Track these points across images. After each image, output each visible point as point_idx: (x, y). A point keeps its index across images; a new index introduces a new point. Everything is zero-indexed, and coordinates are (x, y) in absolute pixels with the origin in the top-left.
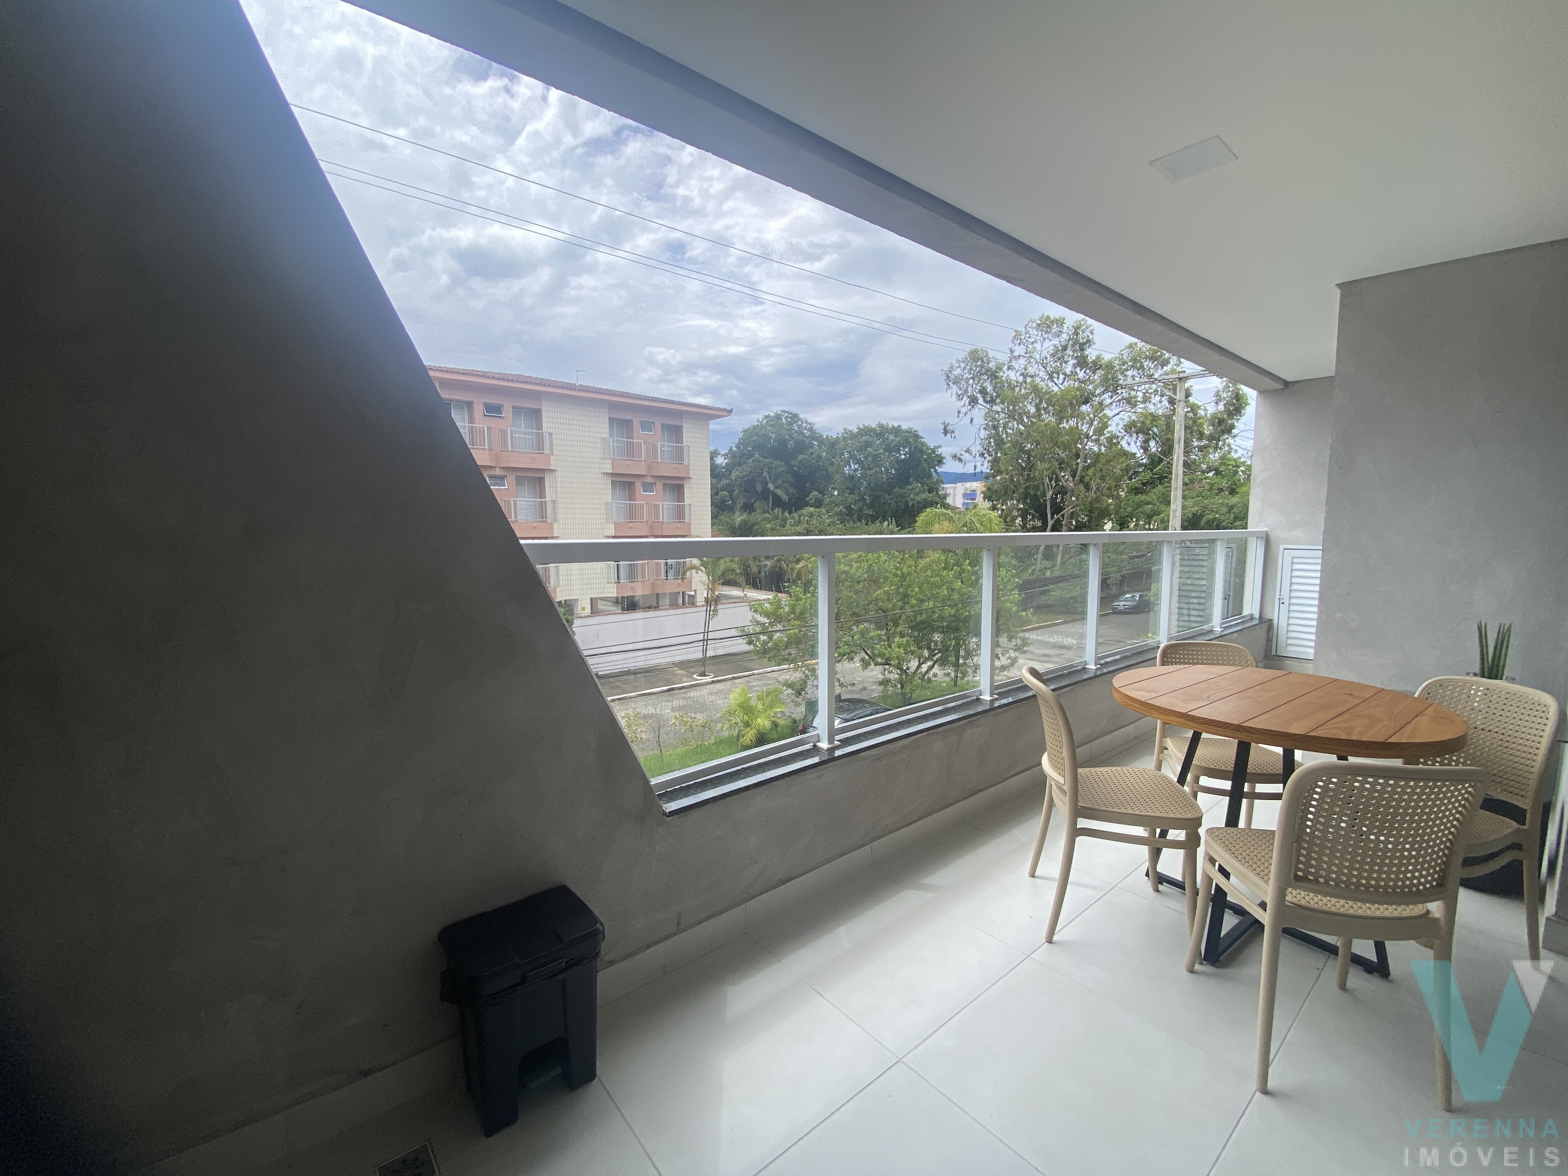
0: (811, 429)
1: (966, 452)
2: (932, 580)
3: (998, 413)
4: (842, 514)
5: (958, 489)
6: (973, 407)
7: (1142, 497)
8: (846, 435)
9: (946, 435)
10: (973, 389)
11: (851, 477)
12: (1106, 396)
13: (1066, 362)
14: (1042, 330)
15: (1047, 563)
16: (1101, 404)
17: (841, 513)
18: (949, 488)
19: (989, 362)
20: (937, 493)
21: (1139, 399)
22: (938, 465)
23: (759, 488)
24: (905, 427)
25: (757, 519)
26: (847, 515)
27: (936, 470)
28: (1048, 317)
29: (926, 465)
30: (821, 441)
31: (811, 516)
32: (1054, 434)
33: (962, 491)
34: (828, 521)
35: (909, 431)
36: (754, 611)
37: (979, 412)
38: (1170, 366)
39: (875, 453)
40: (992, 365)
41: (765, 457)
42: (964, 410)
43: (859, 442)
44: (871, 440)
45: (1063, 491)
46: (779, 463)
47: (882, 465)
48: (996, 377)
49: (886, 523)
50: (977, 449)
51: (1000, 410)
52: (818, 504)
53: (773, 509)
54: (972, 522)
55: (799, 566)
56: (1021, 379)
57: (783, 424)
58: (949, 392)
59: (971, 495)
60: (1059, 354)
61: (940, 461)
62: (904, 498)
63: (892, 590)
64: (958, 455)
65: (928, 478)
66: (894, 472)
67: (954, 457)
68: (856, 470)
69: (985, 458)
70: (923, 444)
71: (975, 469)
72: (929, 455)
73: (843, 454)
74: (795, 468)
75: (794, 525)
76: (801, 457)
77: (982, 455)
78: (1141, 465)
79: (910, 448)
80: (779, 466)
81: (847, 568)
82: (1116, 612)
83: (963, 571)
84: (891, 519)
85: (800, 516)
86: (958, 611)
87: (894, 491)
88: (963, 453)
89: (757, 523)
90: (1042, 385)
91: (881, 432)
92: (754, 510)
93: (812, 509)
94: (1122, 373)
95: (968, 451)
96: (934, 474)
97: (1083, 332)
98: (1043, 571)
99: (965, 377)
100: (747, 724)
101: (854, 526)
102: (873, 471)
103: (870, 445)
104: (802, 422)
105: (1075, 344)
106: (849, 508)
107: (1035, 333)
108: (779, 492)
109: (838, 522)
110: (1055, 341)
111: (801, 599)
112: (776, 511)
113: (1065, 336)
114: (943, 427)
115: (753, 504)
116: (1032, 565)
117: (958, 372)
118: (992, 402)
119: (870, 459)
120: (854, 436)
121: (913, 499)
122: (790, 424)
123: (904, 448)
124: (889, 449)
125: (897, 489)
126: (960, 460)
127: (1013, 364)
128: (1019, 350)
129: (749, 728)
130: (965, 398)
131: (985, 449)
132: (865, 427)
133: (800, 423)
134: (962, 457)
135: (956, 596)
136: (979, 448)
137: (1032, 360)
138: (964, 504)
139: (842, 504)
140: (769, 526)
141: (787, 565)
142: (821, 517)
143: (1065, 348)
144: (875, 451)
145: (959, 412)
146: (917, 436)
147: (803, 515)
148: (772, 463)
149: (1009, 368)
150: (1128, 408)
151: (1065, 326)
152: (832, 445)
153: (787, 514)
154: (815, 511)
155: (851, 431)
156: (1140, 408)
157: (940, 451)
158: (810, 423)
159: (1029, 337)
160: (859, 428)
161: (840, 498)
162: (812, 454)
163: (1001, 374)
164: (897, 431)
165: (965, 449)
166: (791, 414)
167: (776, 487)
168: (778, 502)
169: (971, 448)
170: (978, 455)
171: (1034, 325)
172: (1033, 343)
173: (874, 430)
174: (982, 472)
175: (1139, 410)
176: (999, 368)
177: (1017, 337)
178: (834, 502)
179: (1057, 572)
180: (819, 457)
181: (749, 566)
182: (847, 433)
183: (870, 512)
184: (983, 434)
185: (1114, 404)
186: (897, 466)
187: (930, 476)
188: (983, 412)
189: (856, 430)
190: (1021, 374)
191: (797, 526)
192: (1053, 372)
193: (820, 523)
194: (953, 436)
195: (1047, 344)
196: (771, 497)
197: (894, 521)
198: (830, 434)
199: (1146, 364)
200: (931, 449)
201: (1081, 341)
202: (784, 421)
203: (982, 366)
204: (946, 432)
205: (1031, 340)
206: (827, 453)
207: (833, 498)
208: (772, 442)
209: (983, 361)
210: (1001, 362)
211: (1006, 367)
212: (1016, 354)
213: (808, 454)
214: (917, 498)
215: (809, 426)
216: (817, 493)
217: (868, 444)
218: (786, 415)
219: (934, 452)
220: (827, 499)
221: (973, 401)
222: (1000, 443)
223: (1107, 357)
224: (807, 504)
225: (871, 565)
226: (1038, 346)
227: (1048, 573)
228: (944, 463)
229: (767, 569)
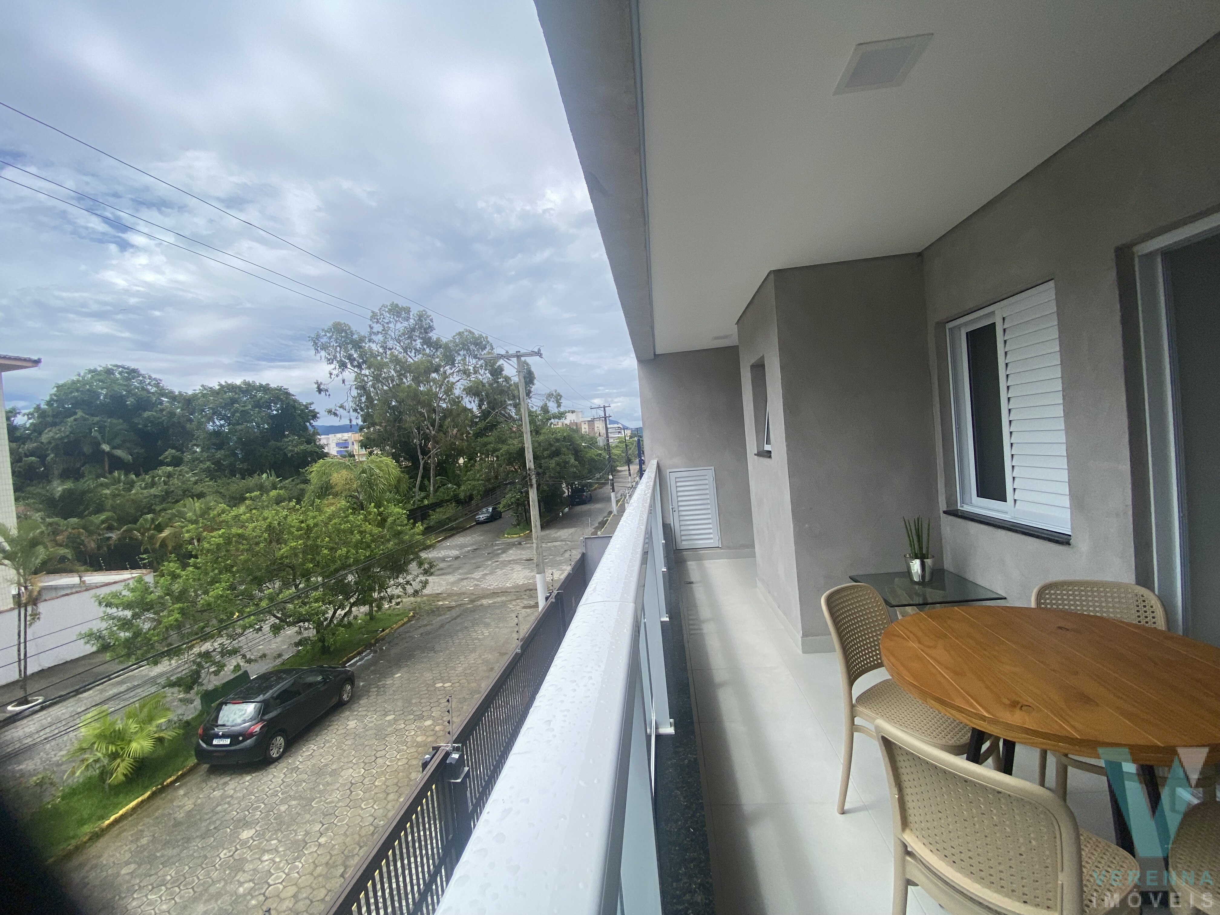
0: (157, 385)
1: (340, 407)
2: (342, 527)
3: (366, 376)
4: (210, 471)
5: (331, 439)
6: (343, 370)
7: (485, 439)
8: (205, 392)
9: (320, 393)
10: (341, 355)
11: (217, 433)
12: (447, 368)
13: (415, 341)
14: (393, 315)
15: (423, 494)
16: (445, 372)
17: (208, 471)
18: (323, 440)
19: (352, 334)
20: (315, 444)
21: (472, 371)
22: (313, 419)
23: (87, 449)
24: (273, 385)
25: (88, 485)
26: (217, 471)
27: (310, 424)
28: (397, 305)
29: (301, 420)
30: (173, 398)
31: (169, 475)
32: (415, 395)
33: (335, 441)
34: (193, 479)
35: (280, 389)
36: (106, 606)
37: (350, 374)
38: (487, 350)
39: (243, 409)
40: (355, 337)
41: (92, 415)
42: (335, 372)
43: (223, 399)
44: (237, 396)
45: (427, 438)
46: (115, 421)
47: (253, 420)
48: (360, 347)
49: (265, 476)
50: (350, 404)
51: (368, 374)
52: (177, 462)
53: (111, 472)
54: (371, 469)
55: (163, 535)
56: (381, 350)
57: (118, 379)
58: (318, 355)
59: (343, 444)
60: (410, 333)
61: (315, 416)
62: (281, 450)
63: (300, 545)
64: (333, 410)
65: (304, 431)
66: (266, 426)
67: (330, 412)
68: (221, 426)
69: (358, 413)
70: (295, 401)
71: (350, 422)
72: (302, 410)
73: (203, 411)
74: (140, 426)
75: (145, 488)
76: (146, 414)
77: (355, 410)
78: (477, 417)
79: (282, 404)
80: (117, 424)
81: (240, 531)
82: (479, 523)
83: (370, 513)
84: (270, 471)
85: (153, 477)
86: (372, 551)
87: (270, 444)
88: (338, 408)
89: (90, 491)
90: (401, 356)
91: (248, 389)
92: (82, 476)
93: (170, 469)
94: (456, 352)
95: (342, 407)
96: (310, 428)
97: (426, 320)
98: (422, 500)
99: (332, 344)
100: (114, 756)
101: (228, 481)
102: (243, 426)
103: (237, 401)
104: (144, 377)
105: (420, 328)
106: (218, 463)
107: (388, 315)
108: (119, 453)
109: (207, 479)
110: (406, 324)
111: (179, 576)
112: (116, 474)
113: (412, 321)
114: (316, 386)
115: (80, 468)
116: (412, 497)
117: (324, 340)
118: (359, 366)
119: (238, 415)
120: (215, 393)
121: (292, 451)
122: (128, 379)
123: (276, 404)
124: (258, 405)
125: (272, 442)
126: (335, 414)
127: (373, 337)
128: (377, 328)
129: (119, 760)
130: (335, 362)
131: (358, 406)
132: (229, 385)
133: (141, 378)
134: (338, 412)
135: (368, 538)
136: (352, 404)
137: (388, 337)
138: (338, 452)
139: (208, 461)
140: (107, 492)
141: (143, 534)
142: (184, 476)
143: (413, 330)
144: (243, 406)
145: (331, 374)
146: (287, 394)
147: (158, 475)
148: (105, 422)
149: (370, 341)
150: (465, 377)
151: (411, 314)
152: (188, 402)
153: (134, 477)
154: (174, 470)
155: (211, 388)
156: (473, 377)
157: (313, 407)
158: (155, 379)
159: (384, 318)
160: (220, 385)
161: (205, 455)
162: (162, 410)
163: (364, 344)
164: (265, 389)
165: (339, 405)
166: (128, 368)
167: (114, 448)
168: (117, 464)
169: (345, 404)
170: (351, 410)
171: (387, 310)
172: (387, 323)
173: (239, 387)
174: (357, 424)
175: (473, 379)
176: (362, 340)
177: (374, 316)
178: (198, 459)
179: (432, 500)
180: (172, 414)
181: (82, 543)
182: (205, 389)
183: (245, 466)
184: (355, 393)
185: (455, 374)
186: (270, 421)
187: (306, 428)
188: (353, 375)
189: (218, 387)
190: (381, 347)
191: (152, 487)
192: (406, 348)
193: (183, 483)
194: (328, 394)
195: (399, 325)
196: (106, 459)
197: (273, 473)
198: (183, 391)
199: (471, 347)
200: (303, 405)
201: (425, 326)
202: (118, 376)
203: (346, 337)
204: (320, 391)
205: (386, 321)
206: (182, 410)
207: (196, 454)
208: (102, 397)
209: (346, 333)
210: (363, 334)
211: (367, 340)
212: (375, 330)
213: (156, 411)
214: (296, 449)
215: (154, 382)
216: (174, 451)
217: (233, 401)
218: (120, 369)
219: (307, 408)
220: (187, 457)
221: (343, 366)
222: (370, 399)
223: (444, 340)
224: (162, 464)
225: (270, 523)
226: (391, 325)
227: (426, 502)
228: (318, 418)
229: (111, 542)
